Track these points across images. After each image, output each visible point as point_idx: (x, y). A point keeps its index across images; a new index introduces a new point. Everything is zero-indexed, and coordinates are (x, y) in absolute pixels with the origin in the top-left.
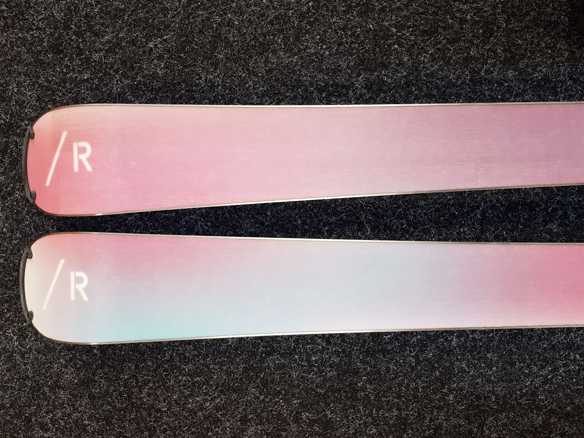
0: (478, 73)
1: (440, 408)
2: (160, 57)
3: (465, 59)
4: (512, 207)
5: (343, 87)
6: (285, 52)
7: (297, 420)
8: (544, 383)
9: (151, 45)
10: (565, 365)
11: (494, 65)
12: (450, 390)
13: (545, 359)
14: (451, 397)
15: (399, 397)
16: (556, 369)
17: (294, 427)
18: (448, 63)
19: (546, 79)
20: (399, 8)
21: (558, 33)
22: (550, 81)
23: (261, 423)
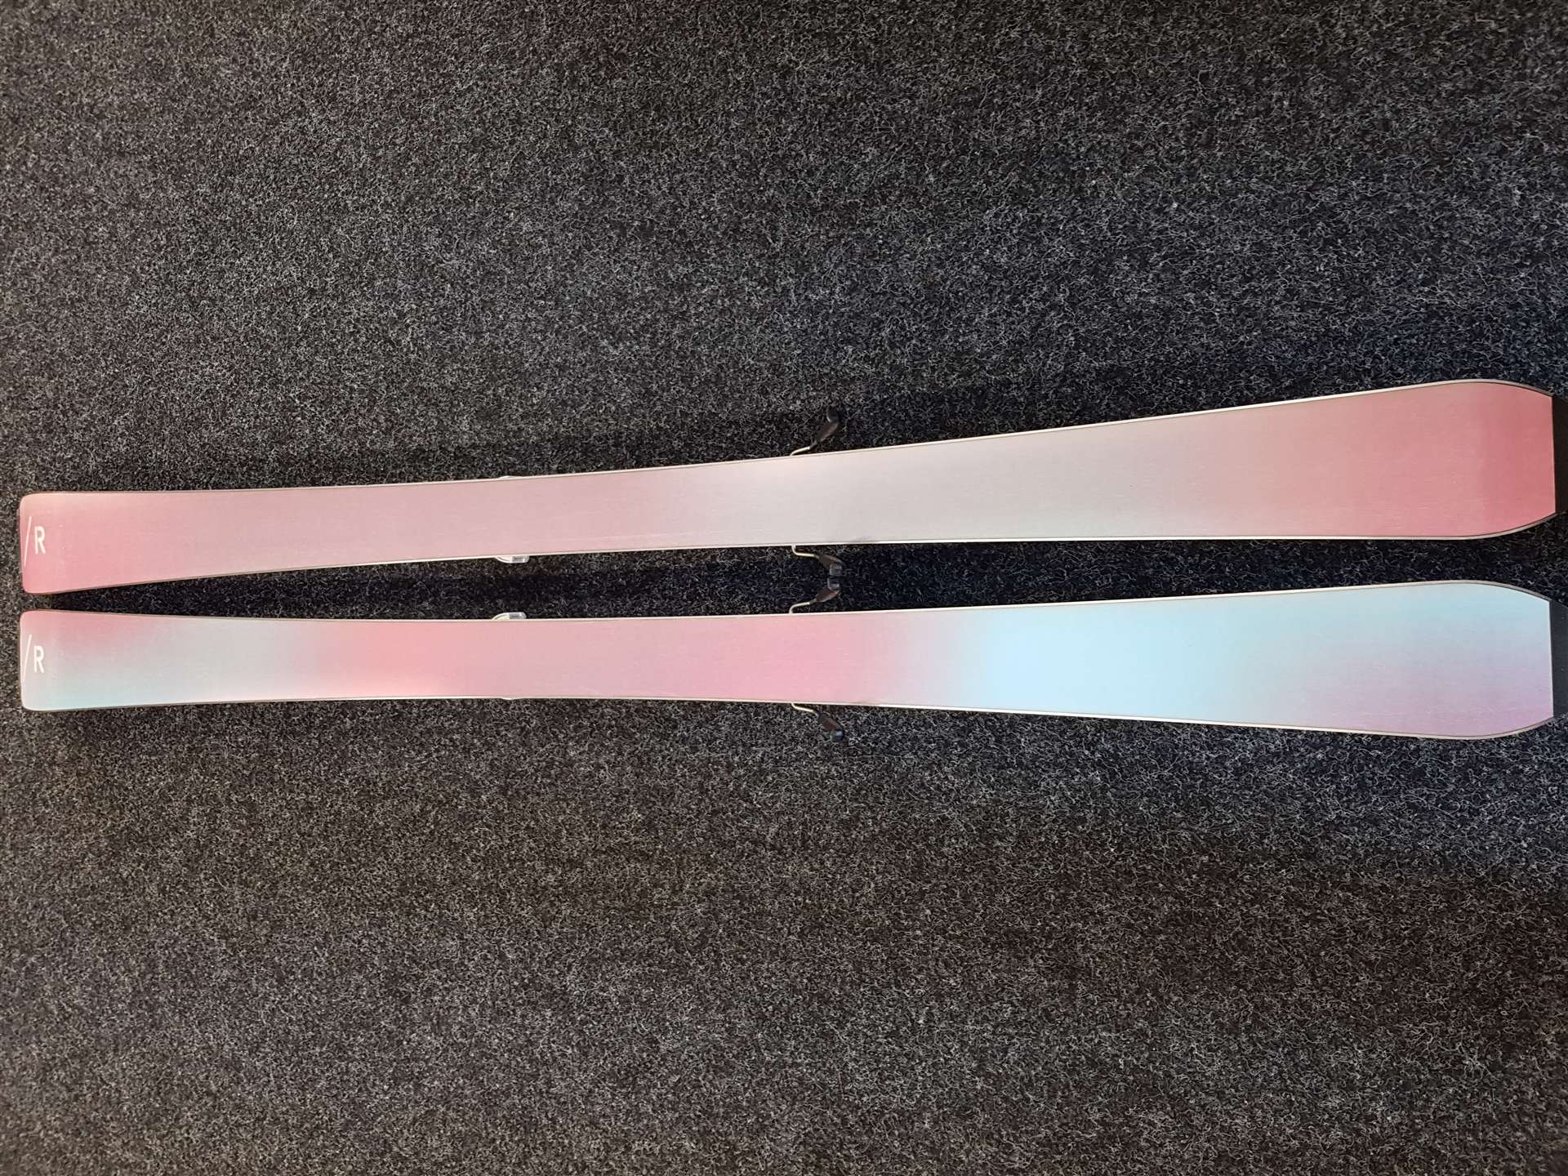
0: (364, 443)
1: (338, 793)
2: (122, 435)
3: (355, 430)
4: (394, 584)
5: (261, 460)
6: (216, 426)
7: (229, 801)
8: (421, 769)
9: (116, 423)
10: (437, 751)
11: (377, 436)
12: (347, 774)
13: (422, 745)
14: (347, 782)
15: (306, 781)
16: (430, 755)
17: (226, 809)
18: (341, 434)
19: (420, 449)
20: (301, 379)
21: (429, 400)
22: (424, 452)
23: (202, 805)
